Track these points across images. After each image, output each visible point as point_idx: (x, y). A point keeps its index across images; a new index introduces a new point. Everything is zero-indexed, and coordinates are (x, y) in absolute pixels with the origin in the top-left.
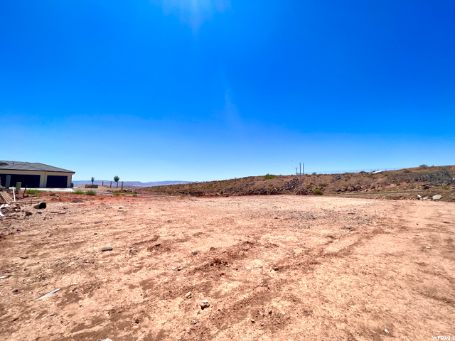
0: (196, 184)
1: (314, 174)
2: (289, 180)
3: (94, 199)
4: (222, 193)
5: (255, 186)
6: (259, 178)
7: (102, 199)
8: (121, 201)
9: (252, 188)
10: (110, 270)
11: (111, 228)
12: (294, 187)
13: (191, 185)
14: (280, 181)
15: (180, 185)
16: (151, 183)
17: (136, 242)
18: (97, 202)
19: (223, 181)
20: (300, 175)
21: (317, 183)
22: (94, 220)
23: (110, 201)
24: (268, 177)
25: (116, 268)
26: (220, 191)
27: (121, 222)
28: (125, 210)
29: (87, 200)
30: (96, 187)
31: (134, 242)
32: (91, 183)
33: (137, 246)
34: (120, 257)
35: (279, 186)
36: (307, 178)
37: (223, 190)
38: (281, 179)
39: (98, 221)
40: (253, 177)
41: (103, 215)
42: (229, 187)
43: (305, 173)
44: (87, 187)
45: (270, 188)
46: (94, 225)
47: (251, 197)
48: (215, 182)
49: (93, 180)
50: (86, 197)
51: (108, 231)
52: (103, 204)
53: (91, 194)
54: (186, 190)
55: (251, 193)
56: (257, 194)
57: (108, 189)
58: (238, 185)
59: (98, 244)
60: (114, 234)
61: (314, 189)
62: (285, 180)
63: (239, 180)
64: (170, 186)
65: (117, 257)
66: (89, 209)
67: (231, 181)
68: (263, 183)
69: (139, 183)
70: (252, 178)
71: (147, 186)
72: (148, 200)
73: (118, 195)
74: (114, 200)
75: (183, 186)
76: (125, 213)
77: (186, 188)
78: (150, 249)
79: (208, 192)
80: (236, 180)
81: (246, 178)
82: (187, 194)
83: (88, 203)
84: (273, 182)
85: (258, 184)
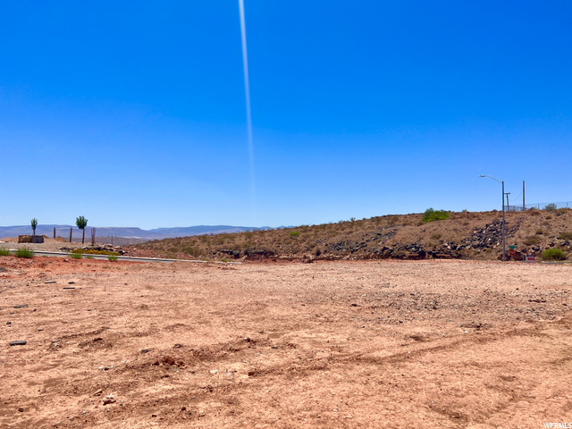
0: (262, 232)
1: (550, 209)
2: (482, 224)
3: (27, 266)
4: (318, 253)
5: (398, 237)
6: (408, 220)
7: (43, 266)
8: (81, 269)
9: (389, 243)
10: (11, 366)
11: (39, 315)
12: (494, 241)
13: (249, 234)
14: (459, 227)
15: (226, 236)
16: (162, 231)
17: (65, 334)
18: (33, 271)
19: (324, 227)
20: (512, 212)
21: (555, 231)
22: (14, 304)
23: (58, 270)
24: (431, 216)
25: (20, 365)
26: (314, 250)
27: (59, 307)
28: (77, 287)
29: (14, 267)
30: (39, 240)
31: (61, 335)
32: (31, 233)
33: (64, 340)
34: (31, 353)
35: (457, 238)
36: (529, 219)
37: (322, 247)
38: (463, 221)
39: (21, 304)
40: (395, 218)
41: (35, 295)
42: (336, 240)
43: (528, 207)
44: (22, 240)
45: (434, 242)
46: (12, 310)
47: (384, 263)
48: (305, 229)
49: (34, 226)
50: (15, 261)
51: (31, 319)
52: (42, 276)
53: (25, 255)
54: (237, 247)
55: (386, 255)
56: (400, 257)
57: (64, 245)
58: (356, 236)
59: (8, 336)
60: (39, 324)
61: (544, 245)
62: (473, 223)
63: (360, 223)
64: (204, 239)
65: (27, 354)
66: (14, 284)
67: (342, 225)
68: (418, 230)
69: (136, 230)
70: (393, 219)
71: (152, 238)
72: (134, 269)
73: (78, 258)
74: (67, 268)
75: (232, 237)
76: (73, 292)
77: (239, 242)
78: (81, 345)
79: (286, 252)
80: (353, 223)
81: (377, 220)
82: (237, 256)
83: (15, 272)
84: (444, 228)
85: (405, 235)
